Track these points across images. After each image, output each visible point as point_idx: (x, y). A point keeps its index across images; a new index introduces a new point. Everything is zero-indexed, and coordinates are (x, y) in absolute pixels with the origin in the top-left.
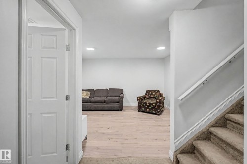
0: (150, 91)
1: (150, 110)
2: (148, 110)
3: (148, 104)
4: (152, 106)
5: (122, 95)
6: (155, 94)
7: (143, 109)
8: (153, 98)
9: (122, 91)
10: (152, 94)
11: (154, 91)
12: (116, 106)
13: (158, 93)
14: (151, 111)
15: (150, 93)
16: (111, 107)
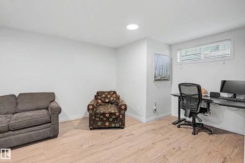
0: (103, 93)
1: (110, 123)
2: (107, 124)
3: (107, 115)
4: (114, 117)
5: (53, 104)
6: (111, 97)
7: (99, 124)
8: (108, 102)
9: (51, 97)
10: (106, 97)
11: (109, 92)
12: (43, 130)
13: (114, 96)
14: (113, 125)
15: (104, 96)
16: (29, 136)
